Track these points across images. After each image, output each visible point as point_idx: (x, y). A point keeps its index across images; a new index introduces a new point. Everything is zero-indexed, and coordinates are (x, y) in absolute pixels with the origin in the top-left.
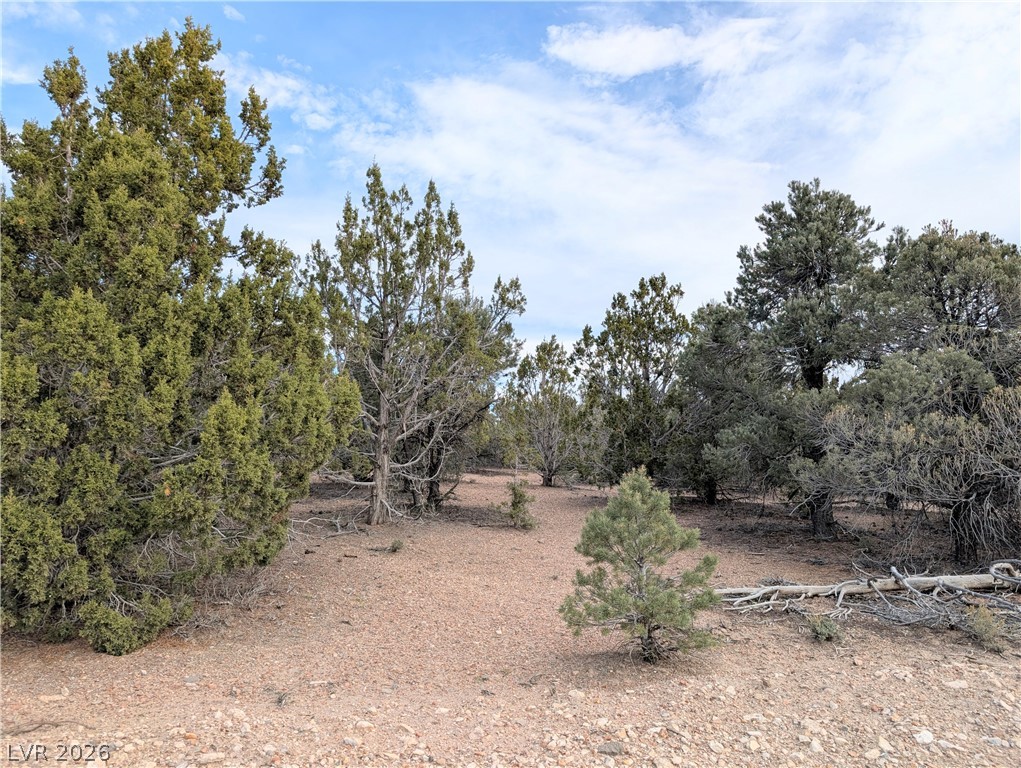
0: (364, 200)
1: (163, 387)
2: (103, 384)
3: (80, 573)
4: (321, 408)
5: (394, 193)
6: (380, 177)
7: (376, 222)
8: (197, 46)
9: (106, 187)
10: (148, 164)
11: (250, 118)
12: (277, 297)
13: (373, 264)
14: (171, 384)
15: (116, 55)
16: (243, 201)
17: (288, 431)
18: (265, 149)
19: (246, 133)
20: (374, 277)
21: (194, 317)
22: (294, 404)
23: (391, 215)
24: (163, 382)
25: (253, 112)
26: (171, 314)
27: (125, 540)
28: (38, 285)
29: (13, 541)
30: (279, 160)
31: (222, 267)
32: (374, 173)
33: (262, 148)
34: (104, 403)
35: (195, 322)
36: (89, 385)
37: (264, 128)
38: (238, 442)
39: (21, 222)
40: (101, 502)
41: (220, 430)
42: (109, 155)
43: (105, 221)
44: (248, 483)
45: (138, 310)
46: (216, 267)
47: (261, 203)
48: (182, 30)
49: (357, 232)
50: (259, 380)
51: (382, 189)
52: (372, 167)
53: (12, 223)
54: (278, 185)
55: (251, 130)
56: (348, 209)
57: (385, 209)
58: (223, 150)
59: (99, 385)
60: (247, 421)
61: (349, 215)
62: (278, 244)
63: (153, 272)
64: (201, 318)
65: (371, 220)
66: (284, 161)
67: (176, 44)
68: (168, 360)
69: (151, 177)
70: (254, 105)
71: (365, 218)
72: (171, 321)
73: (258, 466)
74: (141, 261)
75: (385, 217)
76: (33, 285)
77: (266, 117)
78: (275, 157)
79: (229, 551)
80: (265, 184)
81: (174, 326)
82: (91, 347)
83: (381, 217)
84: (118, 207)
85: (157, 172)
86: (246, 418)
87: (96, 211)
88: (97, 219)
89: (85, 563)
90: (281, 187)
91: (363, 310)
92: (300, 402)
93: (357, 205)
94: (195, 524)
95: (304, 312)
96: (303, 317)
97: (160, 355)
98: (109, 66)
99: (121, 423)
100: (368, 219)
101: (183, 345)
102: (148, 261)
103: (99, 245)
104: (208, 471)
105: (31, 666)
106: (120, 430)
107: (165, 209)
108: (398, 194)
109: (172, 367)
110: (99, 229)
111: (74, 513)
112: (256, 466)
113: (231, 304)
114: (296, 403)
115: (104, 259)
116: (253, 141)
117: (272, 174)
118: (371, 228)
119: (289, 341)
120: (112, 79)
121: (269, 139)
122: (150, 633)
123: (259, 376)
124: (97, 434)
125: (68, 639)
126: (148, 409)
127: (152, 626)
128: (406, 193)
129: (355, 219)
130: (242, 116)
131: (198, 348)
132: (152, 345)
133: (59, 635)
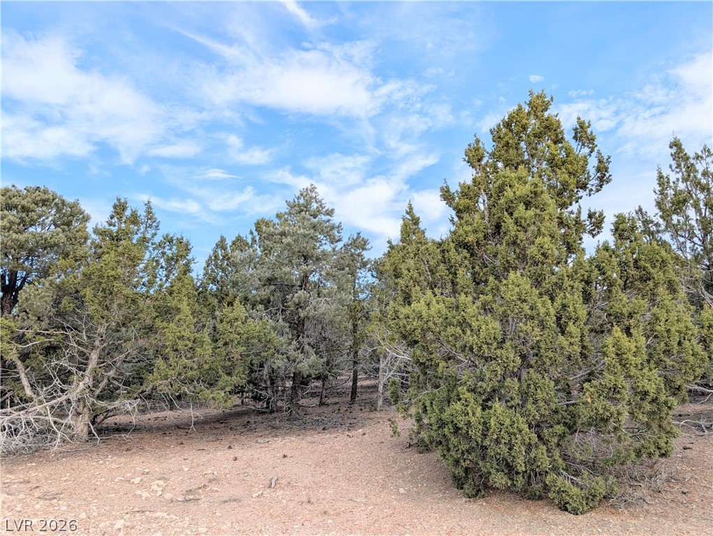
0: (671, 166)
1: (571, 328)
2: (535, 329)
3: (543, 454)
4: (691, 333)
5: (696, 154)
6: (681, 145)
7: (685, 180)
8: (539, 105)
9: (510, 207)
10: (533, 187)
11: (581, 137)
12: (633, 254)
13: (691, 213)
14: (576, 325)
15: (494, 129)
16: (585, 193)
17: (667, 352)
18: (594, 154)
19: (579, 147)
20: (693, 223)
21: (581, 278)
22: (668, 331)
23: (697, 171)
24: (571, 324)
25: (582, 133)
26: (566, 278)
27: (564, 433)
28: (484, 274)
29: (503, 430)
30: (606, 157)
31: (583, 240)
32: (676, 144)
33: (592, 154)
34: (538, 341)
35: (582, 280)
36: (528, 330)
37: (591, 140)
38: (633, 362)
39: (470, 240)
40: (547, 407)
41: (617, 354)
42: (507, 188)
43: (515, 228)
44: (646, 393)
45: (545, 278)
46: (579, 242)
47: (598, 191)
48: (528, 99)
49: (671, 192)
50: (635, 315)
51: (686, 154)
52: (672, 140)
53: (466, 241)
54: (607, 175)
55: (583, 145)
56: (661, 177)
57: (691, 169)
58: (571, 163)
59: (533, 330)
60: (636, 347)
61: (662, 181)
62: (627, 215)
63: (551, 253)
64: (586, 277)
65: (681, 180)
66: (609, 157)
67: (527, 109)
68: (571, 309)
69: (535, 193)
70: (582, 127)
71: (675, 180)
72: (567, 283)
73: (652, 381)
74: (542, 247)
75: (692, 174)
76: (481, 274)
77: (592, 133)
78: (602, 157)
79: (637, 445)
80: (598, 177)
81: (570, 286)
82: (526, 307)
83: (689, 176)
84: (521, 218)
85: (539, 190)
86: (635, 344)
87: (509, 223)
88: (511, 228)
89: (545, 448)
90: (610, 176)
91: (688, 250)
92: (673, 329)
93: (666, 172)
94: (612, 424)
95: (657, 261)
96: (657, 264)
97: (564, 306)
98: (491, 136)
99: (550, 354)
100: (678, 180)
101: (578, 297)
102: (546, 246)
103: (514, 243)
104: (615, 385)
105: (524, 513)
106: (551, 359)
107: (547, 211)
108: (700, 154)
109: (574, 314)
110: (513, 233)
111: (533, 414)
112: (649, 380)
113: (604, 264)
114: (669, 329)
115: (518, 251)
116: (586, 150)
117: (602, 169)
118: (682, 186)
119: (651, 283)
120: (494, 143)
121: (596, 146)
122: (594, 501)
123: (635, 313)
124: (537, 362)
125: (540, 498)
126: (565, 343)
127: (594, 496)
128: (709, 151)
129: (668, 182)
130: (575, 138)
131: (587, 297)
132: (558, 301)
133: (535, 495)
